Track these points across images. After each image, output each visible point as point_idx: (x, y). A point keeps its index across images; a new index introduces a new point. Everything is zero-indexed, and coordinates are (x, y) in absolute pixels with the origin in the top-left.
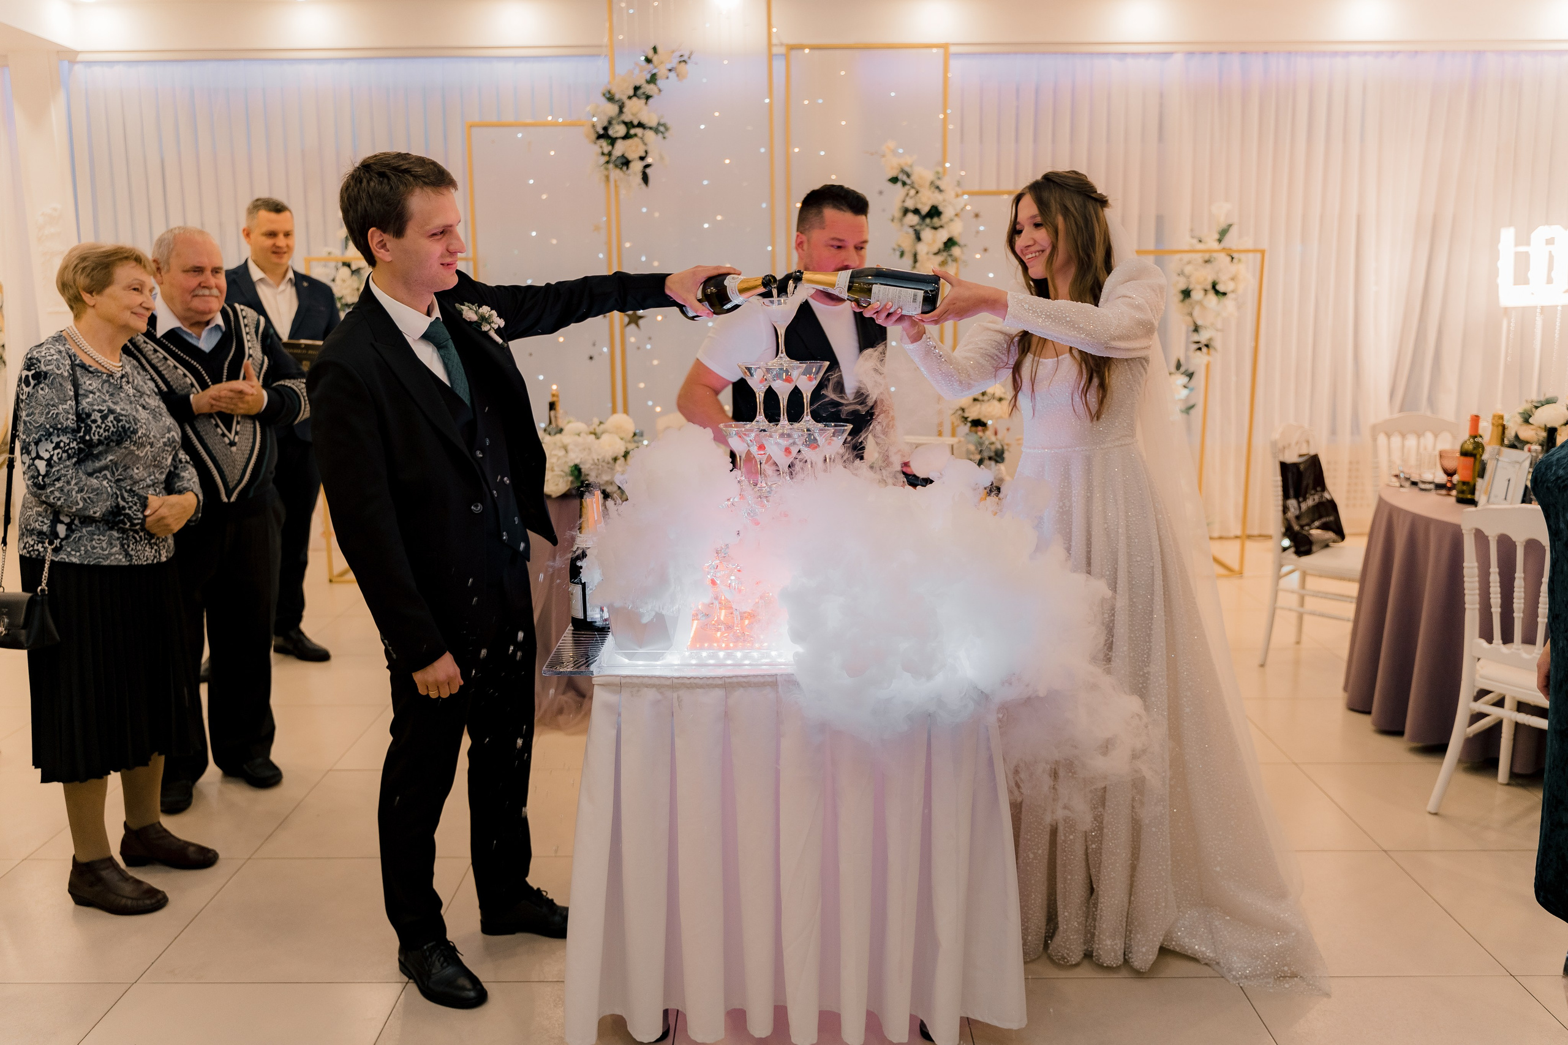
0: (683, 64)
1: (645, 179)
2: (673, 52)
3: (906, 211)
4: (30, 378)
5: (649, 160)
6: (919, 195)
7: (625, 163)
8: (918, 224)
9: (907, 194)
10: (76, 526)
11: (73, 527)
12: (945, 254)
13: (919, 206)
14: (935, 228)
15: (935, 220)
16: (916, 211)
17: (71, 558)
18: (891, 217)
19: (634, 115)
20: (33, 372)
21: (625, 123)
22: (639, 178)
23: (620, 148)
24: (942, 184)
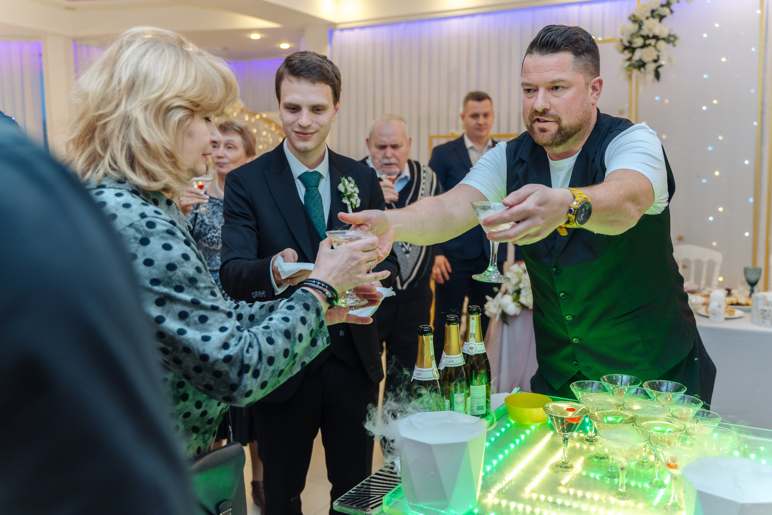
1: (657, 75)
5: (661, 62)
19: (649, 30)
21: (643, 36)
23: (638, 55)
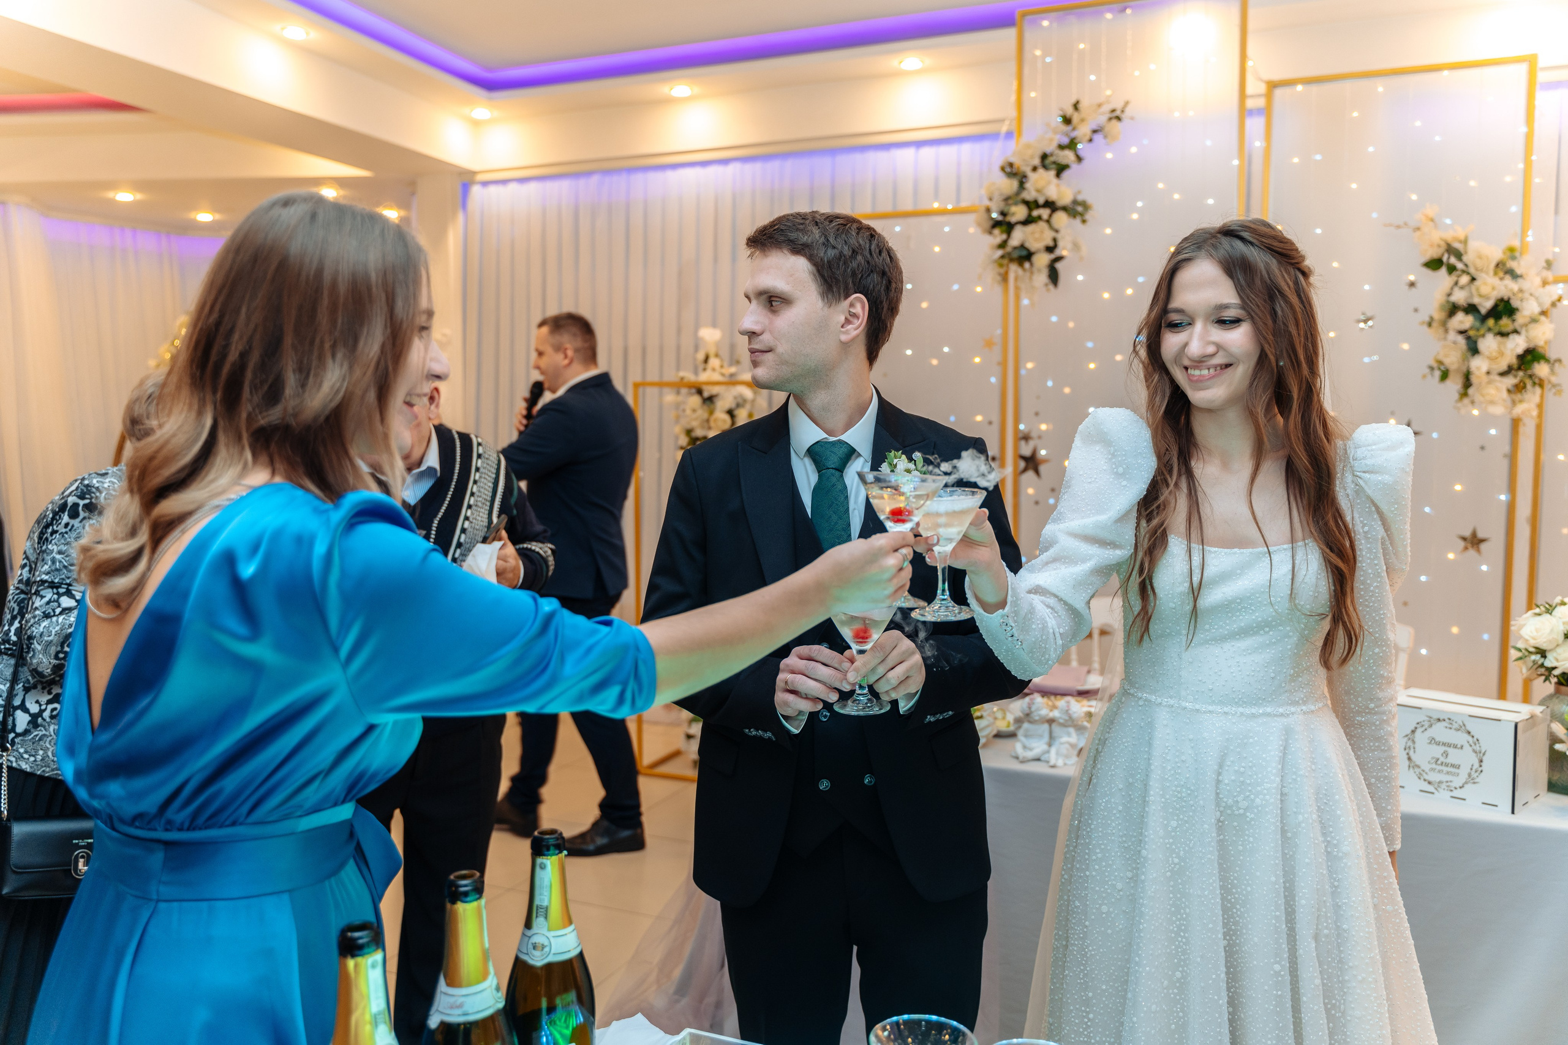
0: (1114, 122)
1: (1054, 276)
2: (1100, 105)
3: (1453, 309)
4: (80, 508)
5: (1059, 252)
6: (1476, 283)
7: (1024, 256)
8: (1471, 328)
9: (1456, 283)
10: (44, 720)
11: (40, 720)
12: (1521, 373)
13: (1476, 300)
14: (1503, 334)
15: (1505, 321)
16: (1471, 309)
17: (20, 763)
18: (1427, 319)
19: (1038, 191)
20: (87, 501)
21: (1026, 203)
22: (1042, 278)
23: (1018, 236)
24: (1517, 266)
